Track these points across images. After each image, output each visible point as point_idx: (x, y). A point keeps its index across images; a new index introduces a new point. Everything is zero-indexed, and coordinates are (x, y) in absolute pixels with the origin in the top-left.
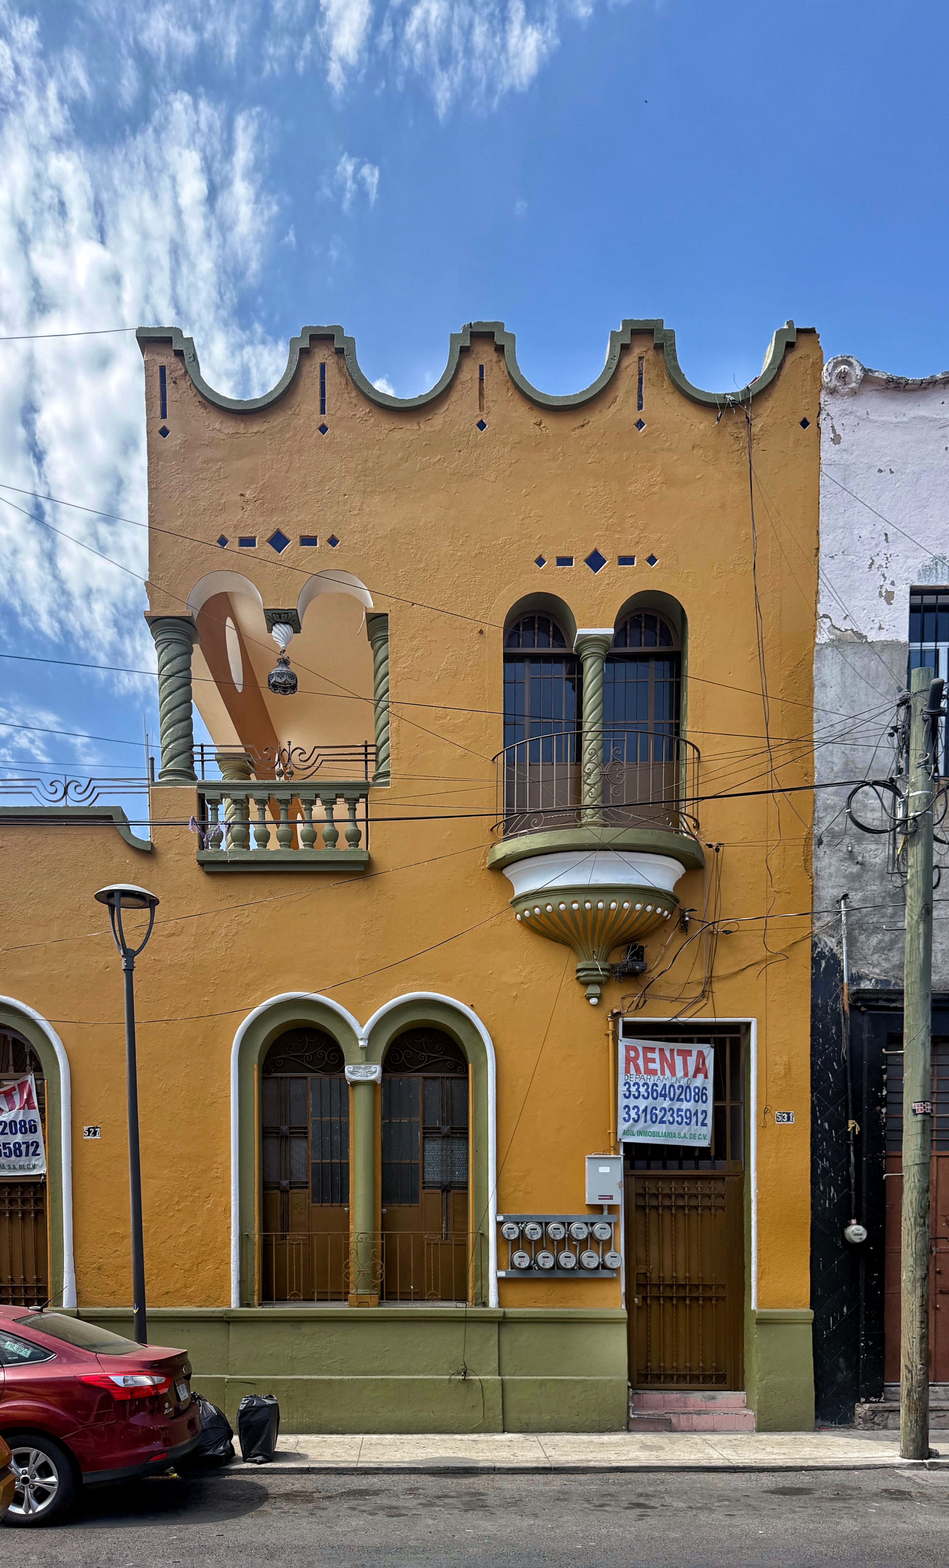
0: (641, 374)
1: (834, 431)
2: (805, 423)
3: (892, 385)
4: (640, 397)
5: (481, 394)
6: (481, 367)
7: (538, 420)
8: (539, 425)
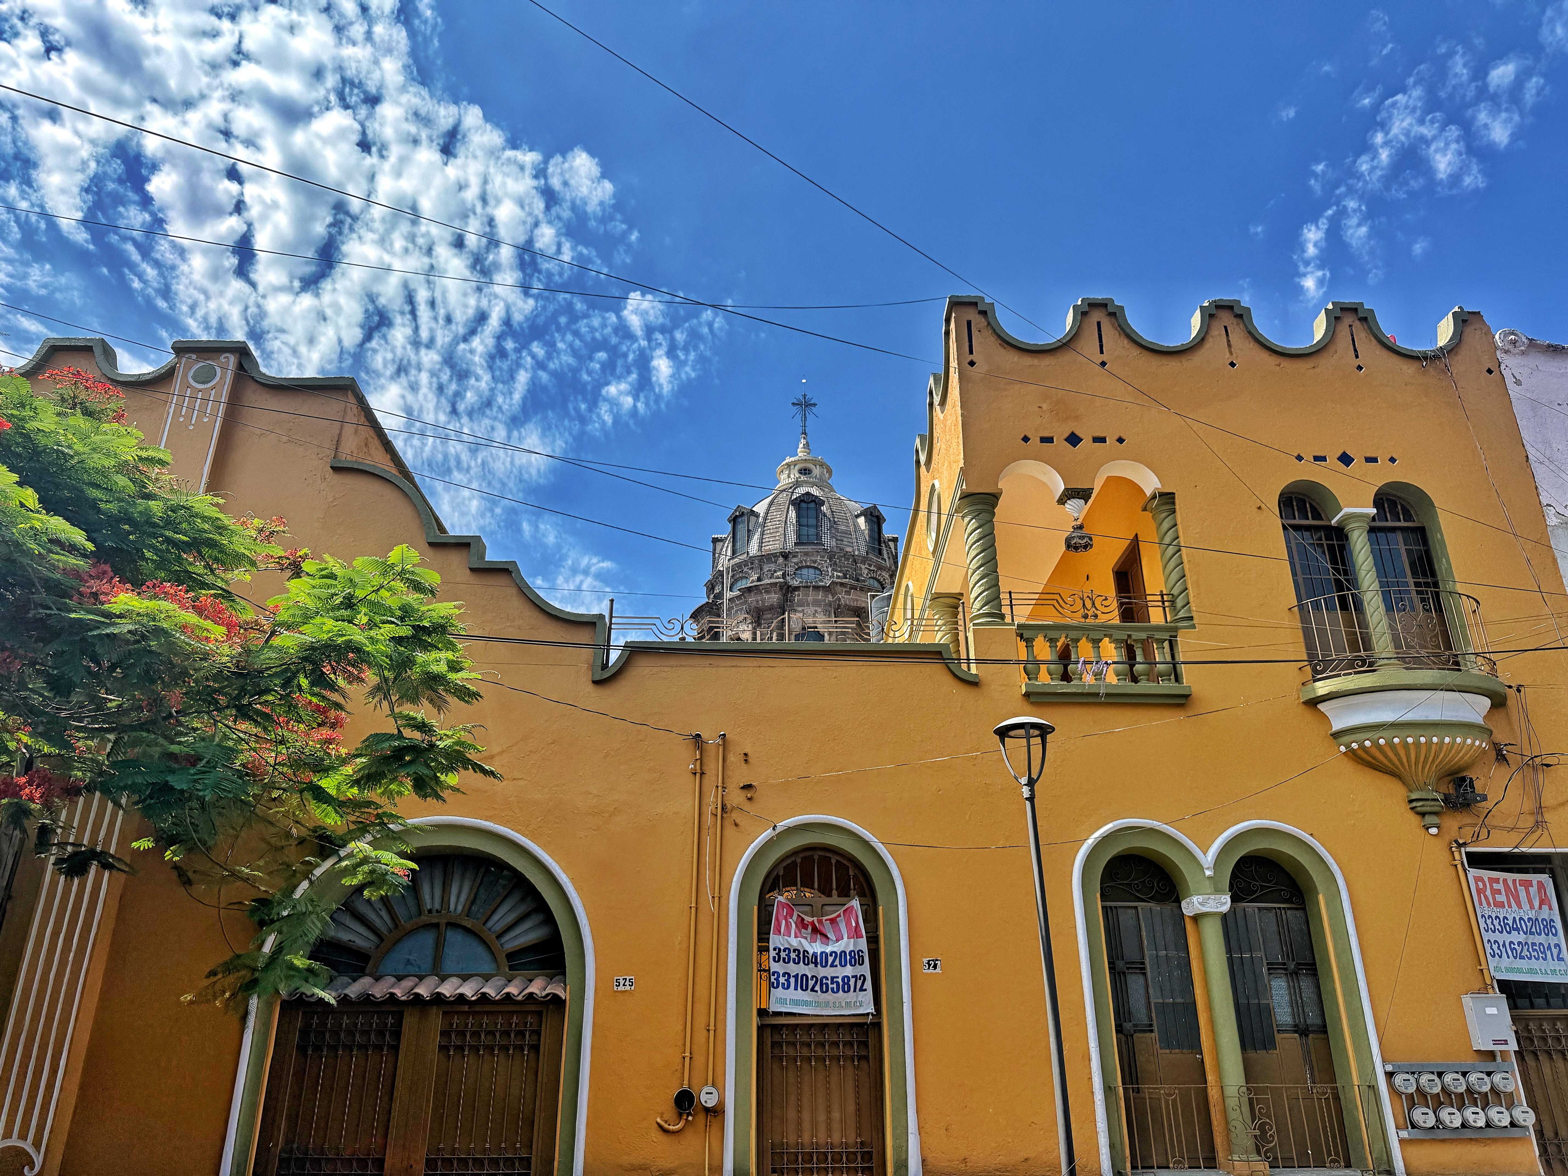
0: (1352, 335)
1: (1514, 377)
2: (1490, 371)
3: (1552, 349)
4: (1355, 350)
5: (1229, 345)
6: (1226, 327)
7: (1277, 362)
8: (1279, 365)
